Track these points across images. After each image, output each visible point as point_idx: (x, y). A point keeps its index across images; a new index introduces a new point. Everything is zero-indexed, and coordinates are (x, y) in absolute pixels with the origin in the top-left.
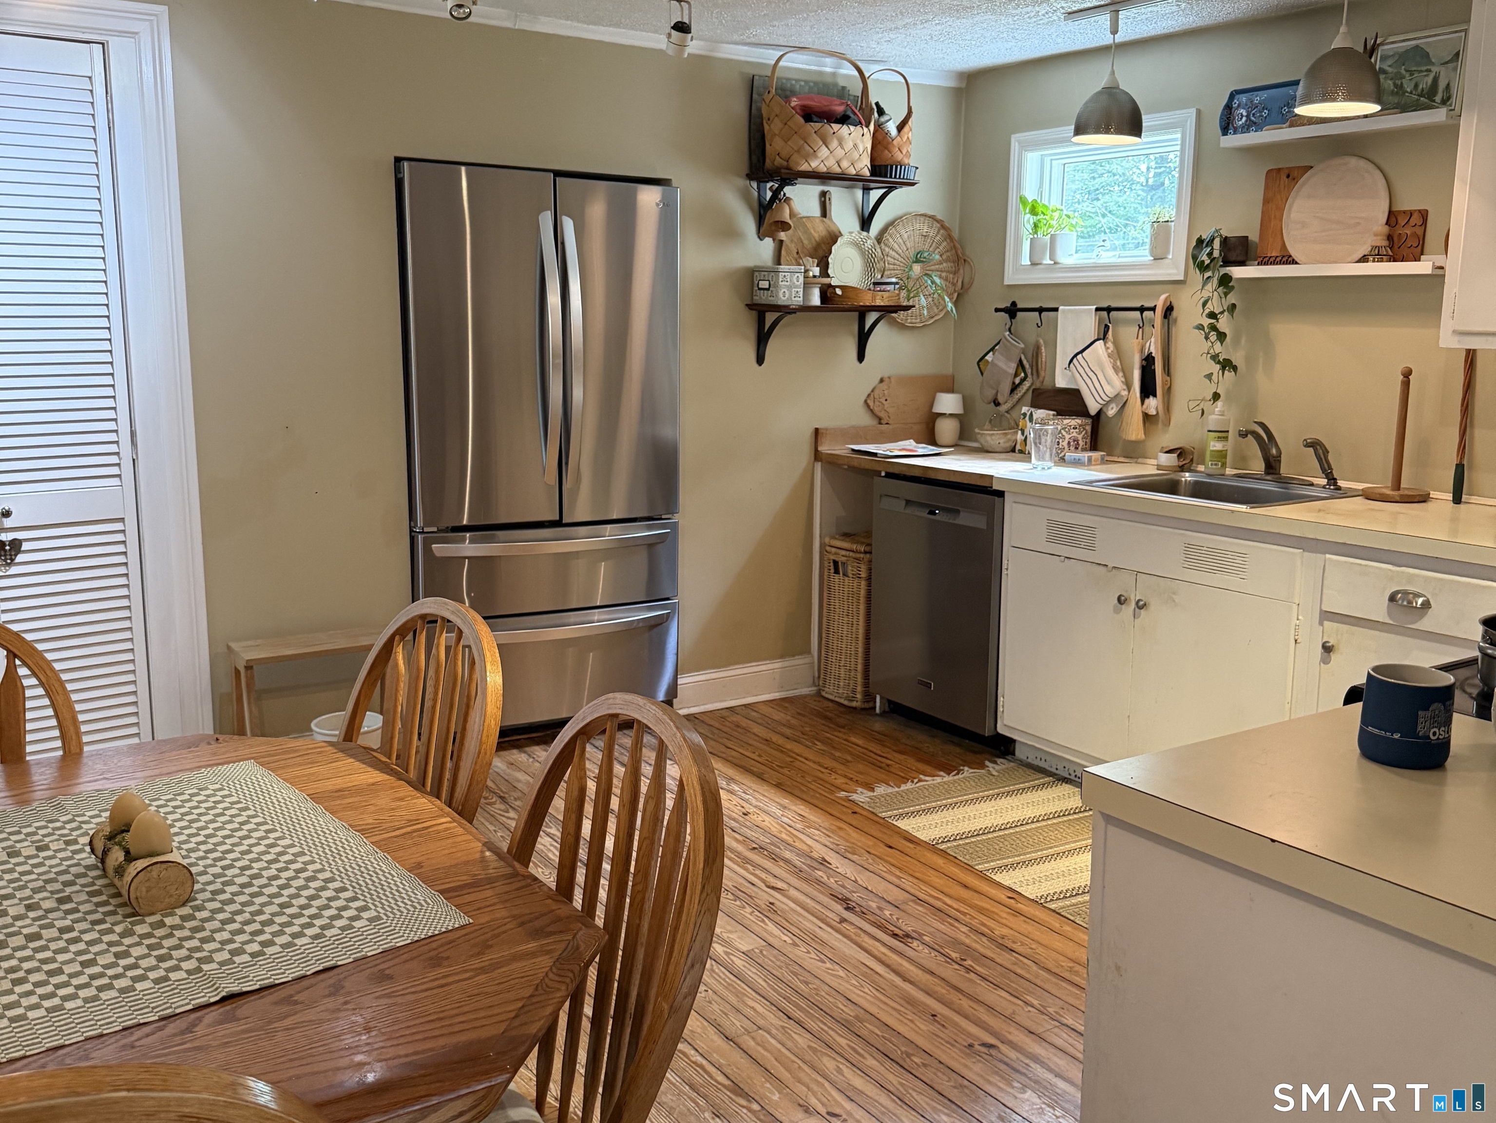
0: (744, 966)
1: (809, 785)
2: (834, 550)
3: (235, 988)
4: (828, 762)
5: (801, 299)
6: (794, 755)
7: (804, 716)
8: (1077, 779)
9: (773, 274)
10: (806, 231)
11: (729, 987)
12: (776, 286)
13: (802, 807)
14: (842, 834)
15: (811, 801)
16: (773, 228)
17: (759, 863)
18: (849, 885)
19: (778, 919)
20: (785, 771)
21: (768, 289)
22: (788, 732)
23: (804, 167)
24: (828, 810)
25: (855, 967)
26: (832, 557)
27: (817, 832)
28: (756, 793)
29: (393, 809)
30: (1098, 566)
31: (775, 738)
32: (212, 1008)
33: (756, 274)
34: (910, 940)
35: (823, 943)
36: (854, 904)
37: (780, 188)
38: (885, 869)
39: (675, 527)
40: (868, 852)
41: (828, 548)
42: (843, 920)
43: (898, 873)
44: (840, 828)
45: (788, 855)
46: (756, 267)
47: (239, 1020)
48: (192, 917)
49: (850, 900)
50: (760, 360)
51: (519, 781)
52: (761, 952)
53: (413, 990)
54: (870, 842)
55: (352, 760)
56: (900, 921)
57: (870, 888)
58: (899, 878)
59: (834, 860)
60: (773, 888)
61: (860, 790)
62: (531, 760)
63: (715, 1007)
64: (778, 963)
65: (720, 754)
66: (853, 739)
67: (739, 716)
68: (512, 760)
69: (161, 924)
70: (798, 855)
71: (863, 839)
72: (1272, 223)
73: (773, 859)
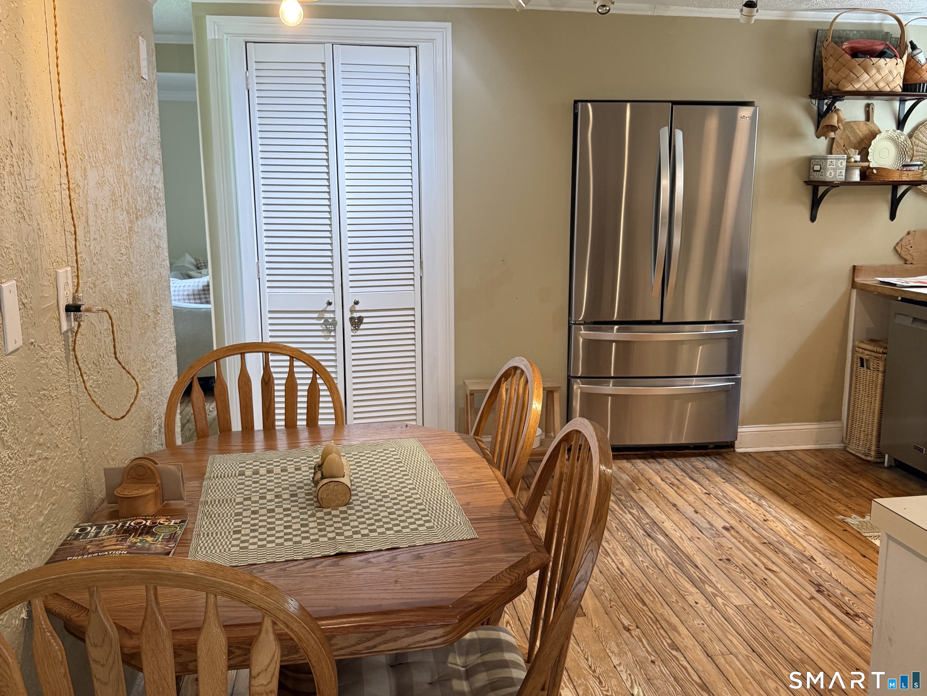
0: (733, 614)
1: (818, 508)
2: (861, 350)
3: (344, 550)
4: (837, 495)
5: (844, 177)
6: (813, 487)
7: (829, 462)
9: (823, 160)
10: (853, 131)
11: (719, 624)
12: (825, 169)
13: (807, 522)
14: (830, 542)
15: (815, 518)
16: (825, 130)
17: (764, 552)
18: (824, 576)
19: (766, 589)
20: (803, 497)
21: (819, 171)
22: (813, 471)
23: (850, 88)
24: (826, 526)
25: (810, 628)
26: (859, 355)
27: (812, 539)
28: (777, 508)
29: (471, 473)
31: (803, 475)
32: (331, 558)
33: (812, 161)
34: (857, 618)
35: (793, 609)
36: (824, 589)
37: (833, 103)
38: (855, 570)
39: (741, 329)
40: (847, 558)
41: (857, 349)
42: (812, 598)
43: (864, 574)
44: (831, 539)
45: (787, 550)
46: (813, 156)
47: (339, 566)
48: (345, 512)
49: (822, 586)
50: (813, 218)
51: (622, 479)
52: (748, 608)
53: (429, 566)
54: (849, 550)
55: (465, 444)
56: (855, 605)
57: (839, 581)
58: (864, 577)
59: (819, 559)
60: (770, 570)
61: (854, 516)
62: (633, 467)
63: (706, 635)
64: (757, 616)
65: (760, 480)
66: (861, 482)
67: (781, 457)
68: (621, 466)
69: (329, 514)
70: (794, 552)
71: (845, 548)
73: (776, 551)
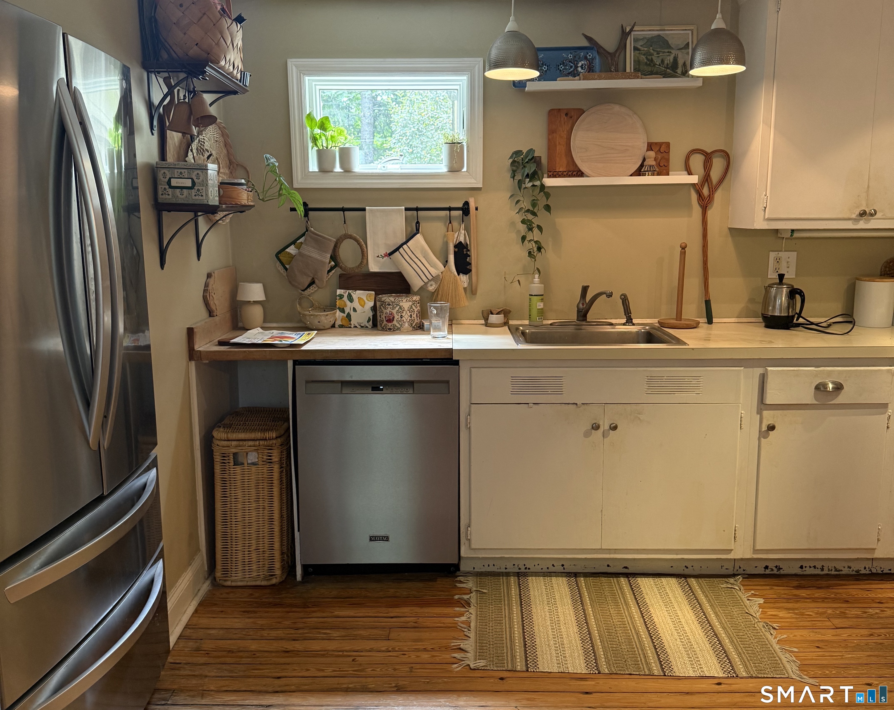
2: (234, 443)
8: (527, 570)
9: (197, 171)
12: (204, 184)
21: (190, 188)
26: (232, 450)
30: (567, 405)
33: (163, 171)
41: (223, 443)
50: (163, 264)
72: (558, 149)
